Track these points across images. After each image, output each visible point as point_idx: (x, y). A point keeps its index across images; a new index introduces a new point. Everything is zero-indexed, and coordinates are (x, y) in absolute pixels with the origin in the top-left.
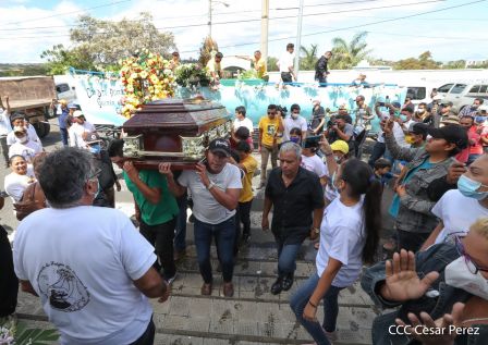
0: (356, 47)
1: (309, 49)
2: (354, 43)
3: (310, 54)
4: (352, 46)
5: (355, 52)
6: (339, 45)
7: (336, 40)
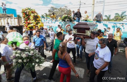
0: (123, 15)
1: (108, 16)
2: (122, 15)
3: (108, 17)
4: (121, 16)
5: (122, 17)
6: (117, 15)
7: (116, 14)
